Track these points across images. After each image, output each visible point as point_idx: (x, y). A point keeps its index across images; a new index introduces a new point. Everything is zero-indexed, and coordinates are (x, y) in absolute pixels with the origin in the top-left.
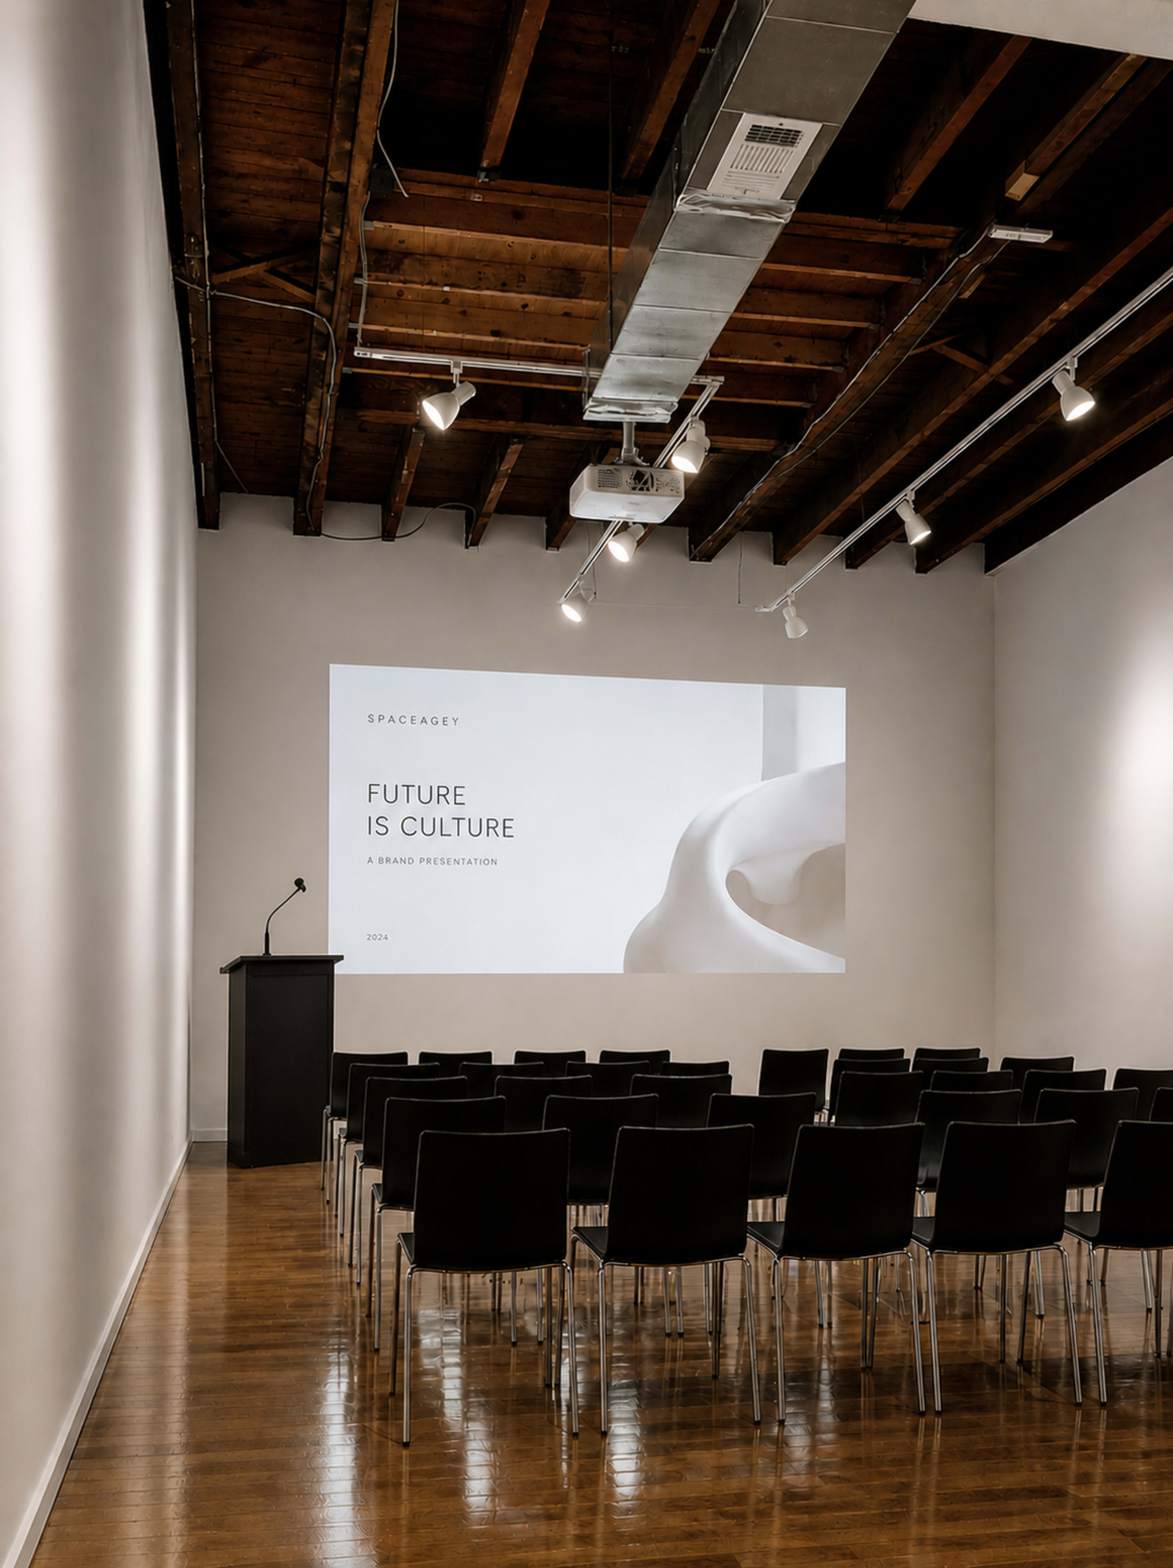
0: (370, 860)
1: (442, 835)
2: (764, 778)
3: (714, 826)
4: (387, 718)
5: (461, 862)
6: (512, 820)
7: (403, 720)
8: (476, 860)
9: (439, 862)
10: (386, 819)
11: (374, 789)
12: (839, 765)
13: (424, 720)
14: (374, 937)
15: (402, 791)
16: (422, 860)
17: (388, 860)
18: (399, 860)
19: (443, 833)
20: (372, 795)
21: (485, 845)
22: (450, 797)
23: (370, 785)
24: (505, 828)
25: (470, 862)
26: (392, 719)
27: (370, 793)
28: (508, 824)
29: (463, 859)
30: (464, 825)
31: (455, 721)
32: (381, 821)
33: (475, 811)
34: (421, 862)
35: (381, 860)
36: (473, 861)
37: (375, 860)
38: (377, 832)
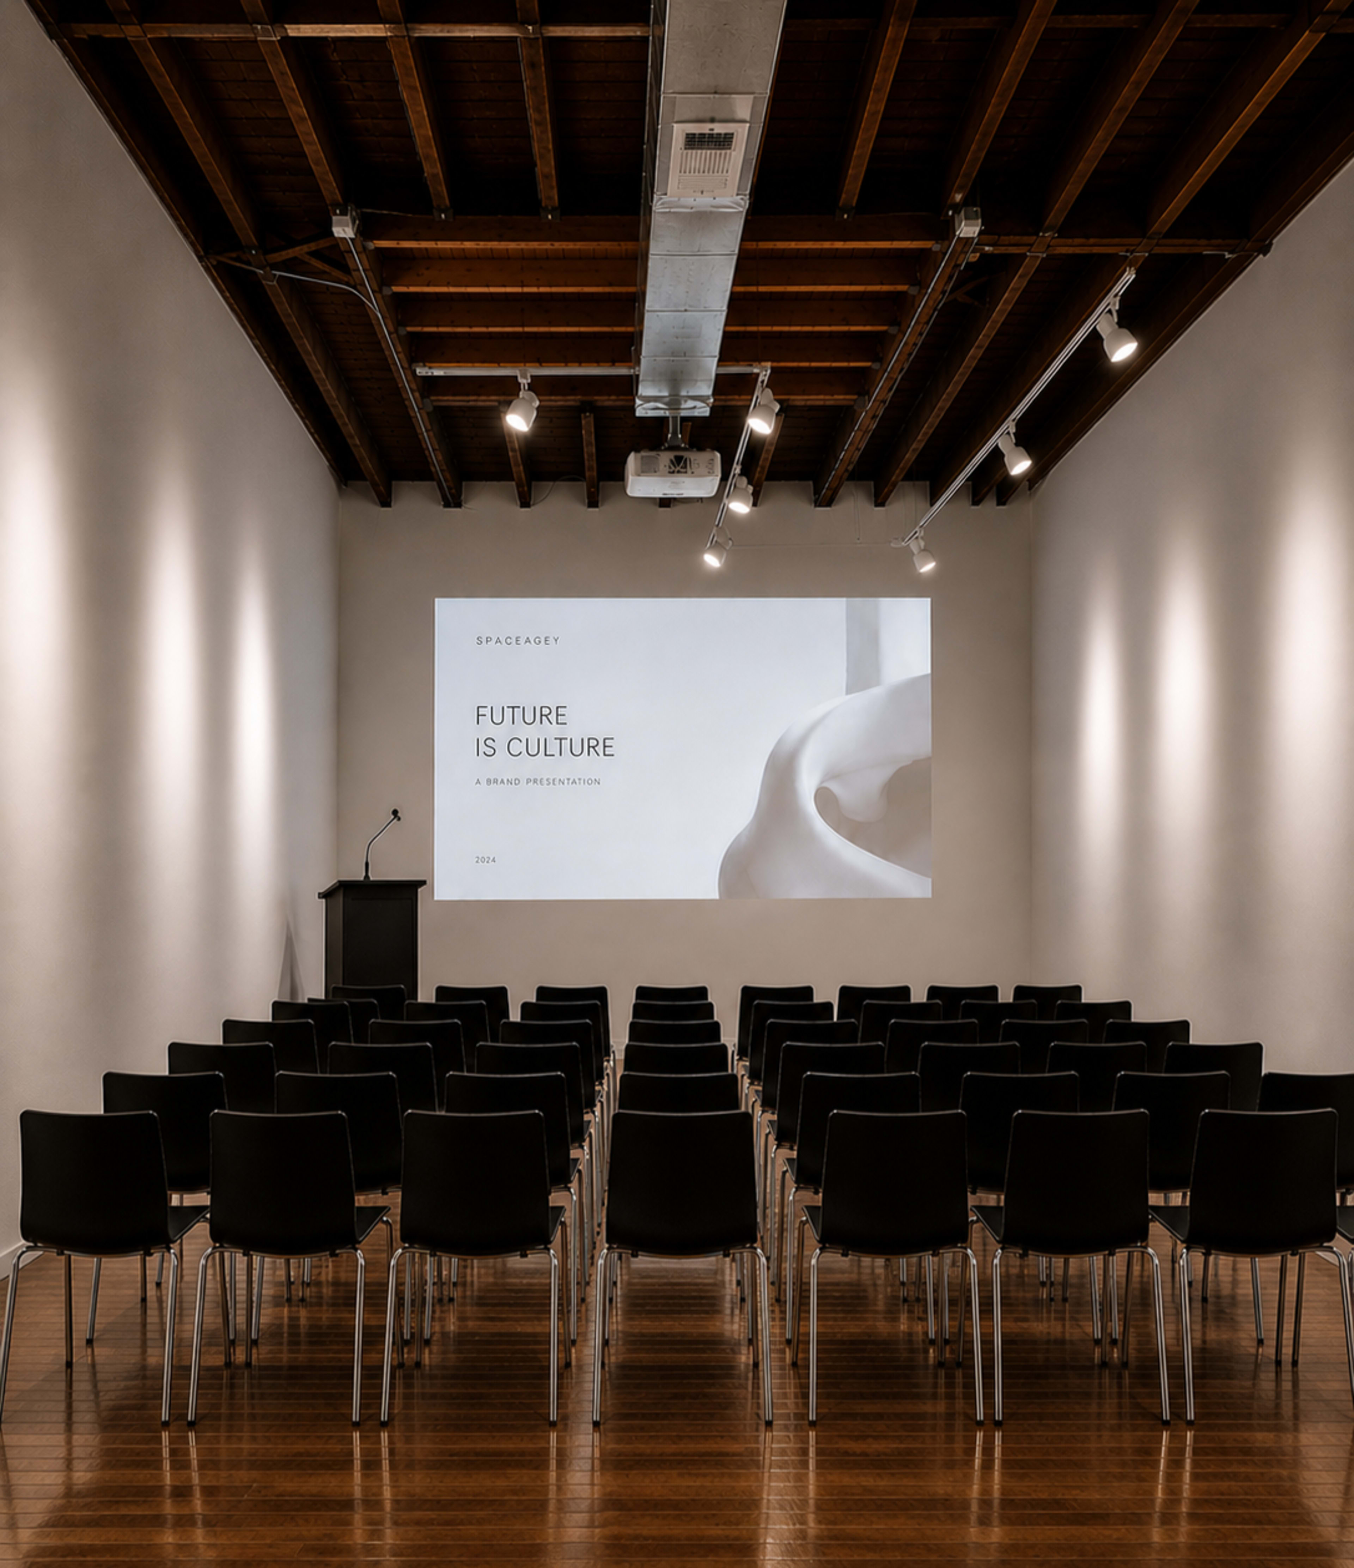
0: (478, 782)
1: (546, 755)
2: (849, 691)
3: (803, 740)
4: (494, 640)
5: (566, 781)
6: (612, 739)
7: (509, 641)
8: (580, 779)
9: (545, 782)
10: (494, 741)
11: (482, 711)
12: (926, 676)
13: (528, 640)
14: (483, 860)
15: (508, 712)
16: (529, 781)
17: (496, 781)
18: (505, 781)
19: (548, 753)
20: (480, 718)
21: (588, 764)
22: (552, 718)
23: (478, 708)
24: (605, 747)
25: (574, 782)
26: (498, 641)
27: (478, 715)
28: (608, 743)
29: (568, 779)
30: (566, 744)
31: (556, 640)
32: (489, 742)
33: (575, 731)
34: (527, 783)
35: (489, 781)
36: (577, 781)
37: (484, 782)
38: (485, 753)
